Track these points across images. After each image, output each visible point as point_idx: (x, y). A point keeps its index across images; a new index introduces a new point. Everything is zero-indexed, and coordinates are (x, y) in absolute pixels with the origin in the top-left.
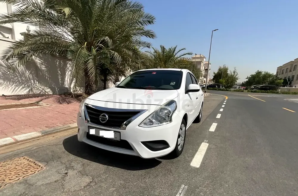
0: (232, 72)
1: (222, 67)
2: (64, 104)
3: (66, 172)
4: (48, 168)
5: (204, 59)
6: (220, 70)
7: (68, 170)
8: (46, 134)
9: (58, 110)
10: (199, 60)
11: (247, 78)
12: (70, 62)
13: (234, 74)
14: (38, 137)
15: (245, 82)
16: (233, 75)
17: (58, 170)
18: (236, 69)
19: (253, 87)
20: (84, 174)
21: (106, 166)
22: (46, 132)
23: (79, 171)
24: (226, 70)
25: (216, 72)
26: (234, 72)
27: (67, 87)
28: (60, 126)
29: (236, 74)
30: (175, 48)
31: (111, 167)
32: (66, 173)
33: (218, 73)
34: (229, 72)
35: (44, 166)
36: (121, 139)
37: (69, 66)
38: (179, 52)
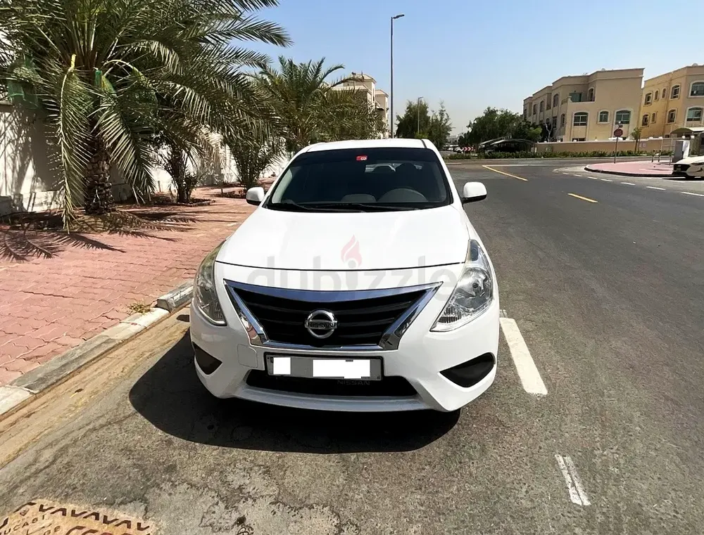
0: (438, 114)
1: (415, 103)
2: (35, 259)
3: (235, 516)
4: (164, 524)
5: (373, 86)
6: (409, 108)
7: (236, 509)
8: (44, 386)
9: (29, 287)
10: (362, 87)
11: (469, 126)
12: (7, 114)
13: (442, 118)
14: (23, 405)
15: (465, 135)
16: (439, 119)
17: (203, 517)
18: (444, 105)
19: (483, 144)
20: (298, 506)
21: (335, 457)
22: (42, 380)
23: (272, 499)
24: (423, 109)
25: (402, 116)
26: (442, 114)
27: (9, 194)
28: (75, 345)
29: (445, 117)
30: (320, 65)
31: (353, 456)
32: (241, 521)
33: (407, 116)
34: (430, 114)
35: (146, 519)
36: (387, 374)
37: (6, 129)
38: (327, 73)
